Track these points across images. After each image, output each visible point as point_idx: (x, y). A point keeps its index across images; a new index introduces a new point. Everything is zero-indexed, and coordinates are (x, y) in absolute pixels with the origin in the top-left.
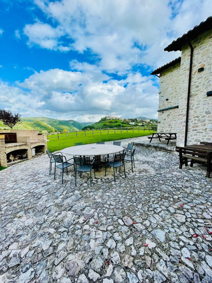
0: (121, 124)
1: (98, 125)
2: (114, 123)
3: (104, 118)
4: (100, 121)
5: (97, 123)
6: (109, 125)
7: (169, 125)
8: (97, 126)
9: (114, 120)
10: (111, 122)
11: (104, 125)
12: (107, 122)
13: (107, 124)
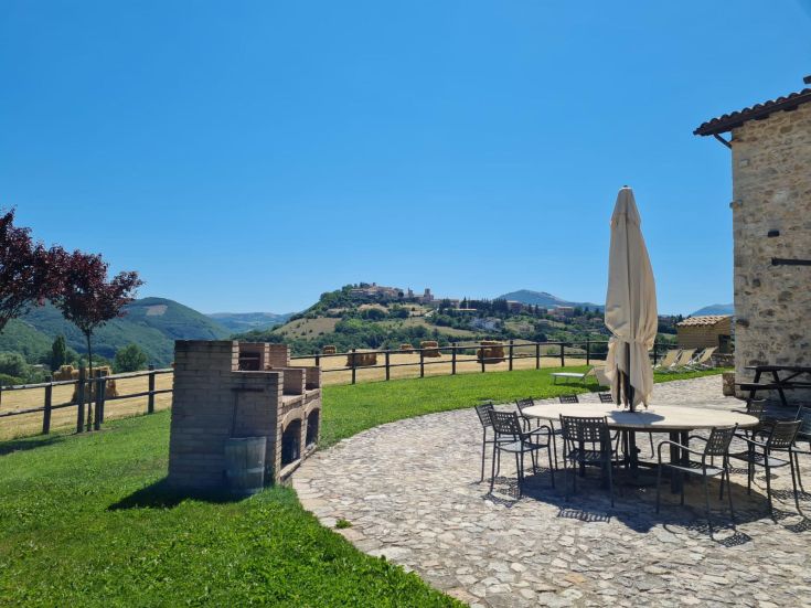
0: (426, 326)
1: (305, 328)
2: (390, 317)
3: (336, 293)
4: (314, 308)
5: (300, 316)
6: (365, 330)
7: (792, 337)
8: (300, 331)
9: (391, 306)
10: (374, 315)
11: (338, 330)
12: (352, 315)
13: (356, 323)
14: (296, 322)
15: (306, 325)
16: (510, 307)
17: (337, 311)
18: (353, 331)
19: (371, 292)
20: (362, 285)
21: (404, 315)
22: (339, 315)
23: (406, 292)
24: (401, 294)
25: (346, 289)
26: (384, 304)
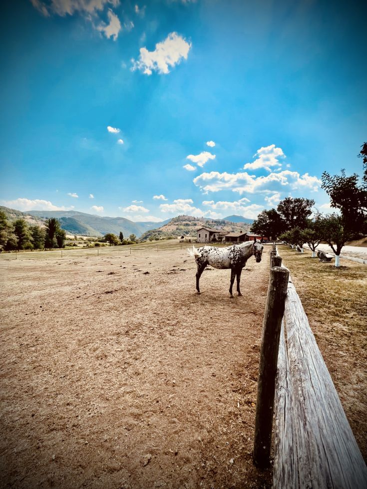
2: (192, 225)
3: (176, 218)
9: (192, 222)
10: (187, 225)
11: (177, 229)
12: (181, 225)
13: (182, 227)
14: (165, 227)
15: (169, 227)
16: (226, 222)
17: (177, 223)
18: (181, 229)
19: (186, 218)
20: (183, 216)
21: (195, 225)
22: (177, 225)
23: (196, 218)
24: (195, 218)
25: (179, 217)
26: (190, 221)
